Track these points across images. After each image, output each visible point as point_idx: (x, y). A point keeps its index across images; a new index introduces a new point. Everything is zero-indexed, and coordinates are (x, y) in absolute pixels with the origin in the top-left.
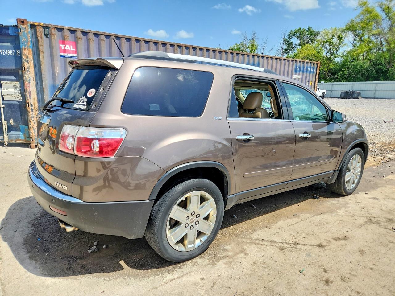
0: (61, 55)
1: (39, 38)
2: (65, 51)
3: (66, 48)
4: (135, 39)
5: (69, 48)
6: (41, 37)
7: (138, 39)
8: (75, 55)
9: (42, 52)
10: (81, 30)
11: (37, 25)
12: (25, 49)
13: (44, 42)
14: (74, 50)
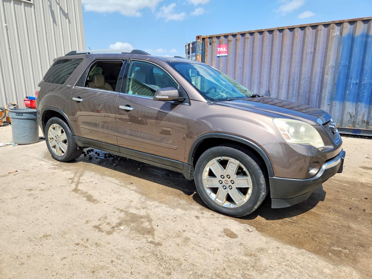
0: (217, 56)
1: (206, 46)
2: (220, 53)
3: (221, 50)
4: (278, 30)
5: (222, 50)
6: (207, 46)
7: (281, 29)
8: (226, 54)
9: (207, 55)
10: (231, 34)
11: (205, 38)
12: (198, 55)
13: (208, 48)
14: (226, 50)
